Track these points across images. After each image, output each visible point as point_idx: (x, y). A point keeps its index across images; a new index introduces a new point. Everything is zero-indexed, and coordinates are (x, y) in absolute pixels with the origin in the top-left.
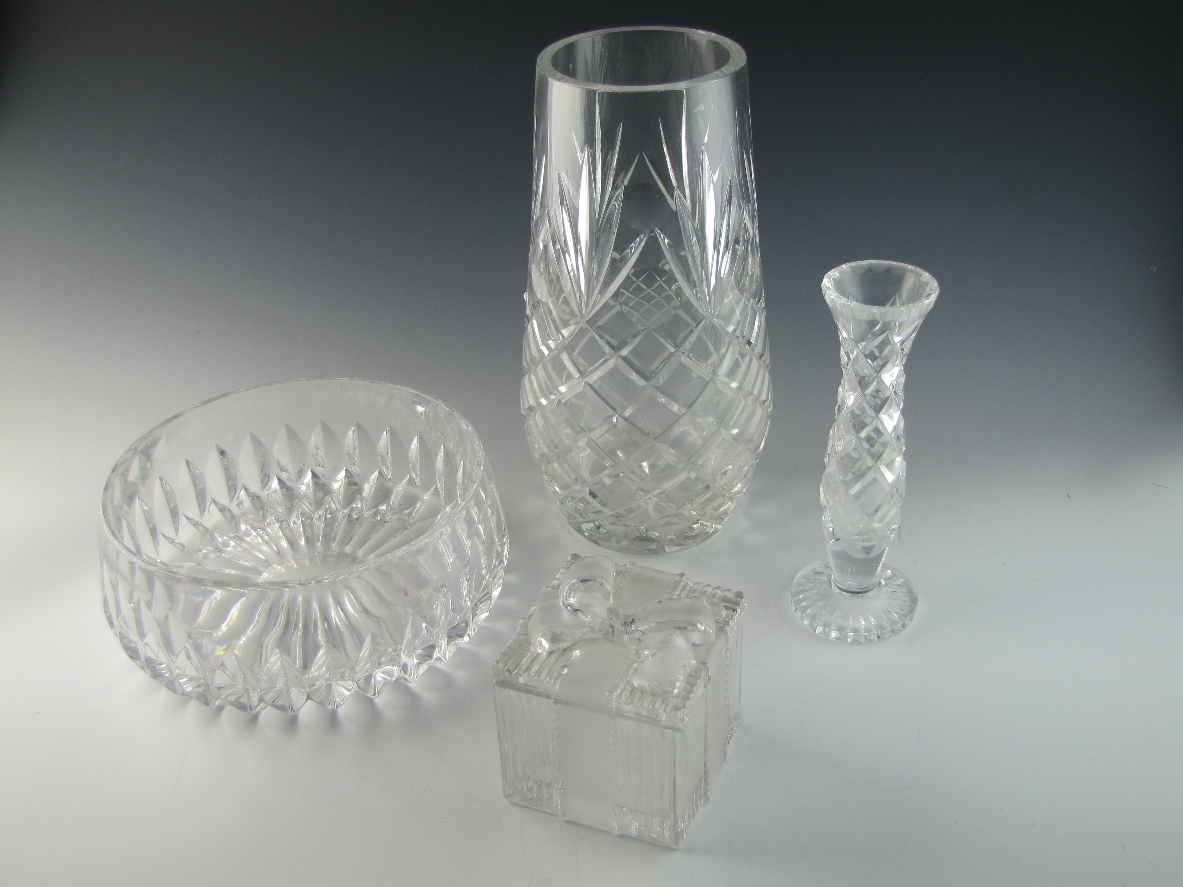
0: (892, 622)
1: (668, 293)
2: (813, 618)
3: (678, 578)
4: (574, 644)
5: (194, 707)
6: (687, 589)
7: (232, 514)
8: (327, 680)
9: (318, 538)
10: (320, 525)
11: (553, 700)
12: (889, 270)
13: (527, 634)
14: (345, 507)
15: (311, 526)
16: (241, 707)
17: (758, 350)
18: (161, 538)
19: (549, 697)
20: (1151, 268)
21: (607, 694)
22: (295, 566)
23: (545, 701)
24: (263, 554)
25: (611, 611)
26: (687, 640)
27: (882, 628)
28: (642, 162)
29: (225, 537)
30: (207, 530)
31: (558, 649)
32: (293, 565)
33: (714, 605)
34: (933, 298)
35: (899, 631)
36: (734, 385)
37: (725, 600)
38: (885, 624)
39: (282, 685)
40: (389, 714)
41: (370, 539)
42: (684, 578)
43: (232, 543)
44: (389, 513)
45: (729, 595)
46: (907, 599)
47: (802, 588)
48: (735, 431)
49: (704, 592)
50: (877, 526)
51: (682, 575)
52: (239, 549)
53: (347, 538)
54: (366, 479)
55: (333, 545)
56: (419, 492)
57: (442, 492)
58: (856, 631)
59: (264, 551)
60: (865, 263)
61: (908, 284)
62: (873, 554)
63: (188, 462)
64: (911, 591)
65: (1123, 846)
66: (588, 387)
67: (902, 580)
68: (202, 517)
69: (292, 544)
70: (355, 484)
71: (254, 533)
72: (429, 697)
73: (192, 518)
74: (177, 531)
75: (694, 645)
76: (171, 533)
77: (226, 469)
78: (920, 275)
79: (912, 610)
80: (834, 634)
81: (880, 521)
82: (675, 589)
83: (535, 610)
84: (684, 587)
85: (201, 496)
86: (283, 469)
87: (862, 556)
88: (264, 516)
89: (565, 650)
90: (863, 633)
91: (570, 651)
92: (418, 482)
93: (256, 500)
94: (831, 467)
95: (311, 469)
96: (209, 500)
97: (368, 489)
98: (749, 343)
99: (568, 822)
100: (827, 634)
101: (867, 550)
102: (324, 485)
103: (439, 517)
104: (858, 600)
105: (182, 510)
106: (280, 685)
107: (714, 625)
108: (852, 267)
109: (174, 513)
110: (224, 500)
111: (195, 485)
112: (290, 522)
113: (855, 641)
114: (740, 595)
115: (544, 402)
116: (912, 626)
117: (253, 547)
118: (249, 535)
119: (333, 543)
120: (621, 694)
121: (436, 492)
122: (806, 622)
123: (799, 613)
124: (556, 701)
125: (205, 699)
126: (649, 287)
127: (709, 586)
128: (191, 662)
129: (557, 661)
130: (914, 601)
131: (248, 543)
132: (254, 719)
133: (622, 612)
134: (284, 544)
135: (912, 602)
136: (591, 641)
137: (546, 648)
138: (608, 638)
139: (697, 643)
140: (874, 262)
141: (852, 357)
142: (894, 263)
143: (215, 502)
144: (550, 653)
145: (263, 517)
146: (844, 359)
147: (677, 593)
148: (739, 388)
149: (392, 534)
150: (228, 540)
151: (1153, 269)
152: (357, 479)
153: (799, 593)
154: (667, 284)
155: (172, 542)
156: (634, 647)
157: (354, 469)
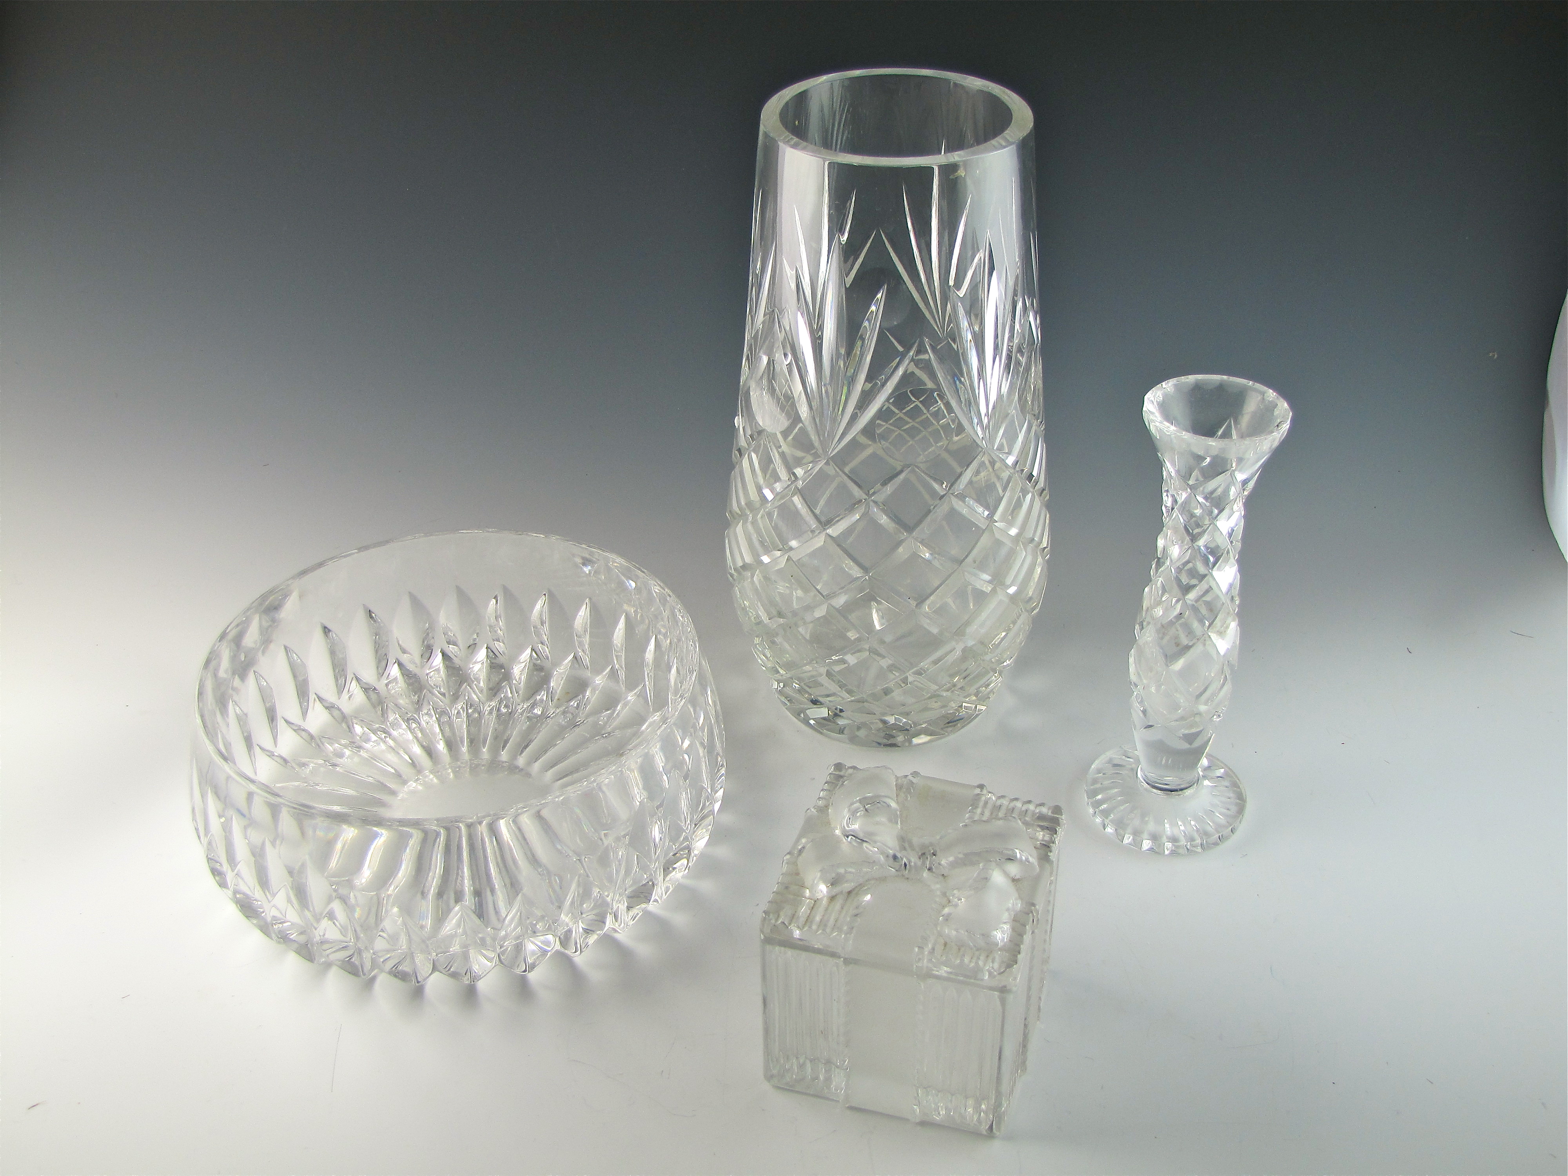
0: (1219, 827)
1: (924, 417)
2: (1120, 825)
3: (978, 791)
4: (861, 885)
5: (335, 980)
6: (990, 806)
7: (342, 713)
8: (517, 938)
9: (462, 742)
10: (461, 725)
11: (842, 959)
12: (1221, 388)
13: (798, 874)
14: (490, 699)
15: (451, 725)
16: (402, 976)
17: (1041, 484)
18: (257, 750)
19: (833, 955)
20: (1491, 355)
21: (916, 949)
22: (435, 780)
23: (831, 961)
24: (392, 768)
25: (904, 841)
26: (1006, 874)
27: (1206, 833)
28: (878, 240)
29: (337, 745)
30: (312, 737)
31: (841, 892)
32: (432, 780)
33: (1026, 823)
34: (1286, 426)
35: (1227, 838)
36: (1013, 532)
37: (1042, 817)
38: (1209, 829)
39: (457, 947)
40: (595, 976)
41: (531, 741)
42: (985, 792)
43: (347, 752)
44: (551, 704)
45: (1044, 810)
46: (1231, 795)
47: (1098, 786)
48: (1012, 590)
49: (1013, 809)
50: (1202, 708)
51: (981, 787)
52: (356, 759)
53: (500, 741)
54: (514, 659)
55: (484, 750)
56: (588, 674)
57: (622, 674)
58: (1174, 840)
59: (393, 761)
60: (1191, 379)
61: (1251, 406)
62: (1197, 743)
63: (286, 648)
64: (1235, 785)
65: (1543, 1104)
66: (829, 539)
67: (1222, 770)
68: (304, 720)
69: (430, 751)
70: (502, 667)
71: (374, 738)
72: (644, 950)
73: (293, 722)
74: (275, 738)
75: (1014, 880)
76: (268, 744)
77: (332, 653)
78: (1263, 394)
79: (1241, 810)
80: (1147, 844)
81: (1206, 703)
82: (975, 806)
83: (806, 843)
84: (986, 803)
85: (302, 691)
86: (404, 651)
87: (1186, 746)
88: (384, 713)
89: (849, 893)
90: (1183, 842)
91: (857, 894)
92: (587, 660)
93: (371, 693)
94: (1147, 637)
95: (440, 649)
96: (312, 696)
97: (519, 671)
98: (1030, 477)
99: (852, 1108)
100: (1137, 843)
101: (1190, 738)
102: (459, 669)
103: (619, 708)
104: (1174, 799)
105: (280, 712)
106: (455, 948)
107: (1035, 852)
108: (1175, 385)
109: (272, 716)
110: (331, 696)
111: (295, 676)
112: (420, 719)
113: (1173, 853)
114: (1057, 810)
115: (766, 559)
116: (1243, 828)
117: (374, 757)
118: (368, 740)
119: (484, 748)
120: (933, 949)
121: (614, 674)
122: (1110, 830)
123: (1098, 820)
124: (847, 961)
125: (351, 968)
126: (901, 410)
127: (1016, 799)
128: (334, 923)
129: (842, 908)
130: (1241, 798)
131: (367, 751)
132: (418, 992)
133: (915, 841)
134: (417, 750)
135: (1239, 799)
136: (882, 879)
137: (825, 892)
138: (903, 876)
139: (1018, 877)
140: (1200, 377)
141: (1180, 501)
142: (1225, 377)
143: (320, 699)
144: (832, 898)
145: (383, 715)
146: (1168, 501)
147: (979, 811)
148: (1019, 535)
149: (560, 733)
150: (340, 748)
151: (1494, 355)
152: (501, 660)
153: (1095, 793)
154: (924, 405)
155: (271, 755)
156: (938, 886)
157: (500, 646)
